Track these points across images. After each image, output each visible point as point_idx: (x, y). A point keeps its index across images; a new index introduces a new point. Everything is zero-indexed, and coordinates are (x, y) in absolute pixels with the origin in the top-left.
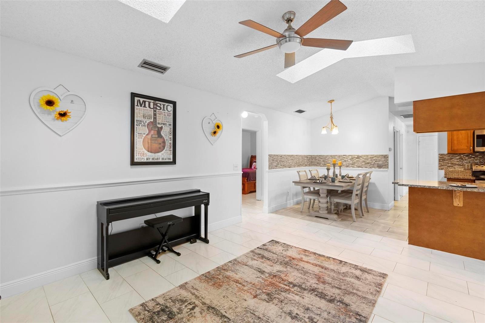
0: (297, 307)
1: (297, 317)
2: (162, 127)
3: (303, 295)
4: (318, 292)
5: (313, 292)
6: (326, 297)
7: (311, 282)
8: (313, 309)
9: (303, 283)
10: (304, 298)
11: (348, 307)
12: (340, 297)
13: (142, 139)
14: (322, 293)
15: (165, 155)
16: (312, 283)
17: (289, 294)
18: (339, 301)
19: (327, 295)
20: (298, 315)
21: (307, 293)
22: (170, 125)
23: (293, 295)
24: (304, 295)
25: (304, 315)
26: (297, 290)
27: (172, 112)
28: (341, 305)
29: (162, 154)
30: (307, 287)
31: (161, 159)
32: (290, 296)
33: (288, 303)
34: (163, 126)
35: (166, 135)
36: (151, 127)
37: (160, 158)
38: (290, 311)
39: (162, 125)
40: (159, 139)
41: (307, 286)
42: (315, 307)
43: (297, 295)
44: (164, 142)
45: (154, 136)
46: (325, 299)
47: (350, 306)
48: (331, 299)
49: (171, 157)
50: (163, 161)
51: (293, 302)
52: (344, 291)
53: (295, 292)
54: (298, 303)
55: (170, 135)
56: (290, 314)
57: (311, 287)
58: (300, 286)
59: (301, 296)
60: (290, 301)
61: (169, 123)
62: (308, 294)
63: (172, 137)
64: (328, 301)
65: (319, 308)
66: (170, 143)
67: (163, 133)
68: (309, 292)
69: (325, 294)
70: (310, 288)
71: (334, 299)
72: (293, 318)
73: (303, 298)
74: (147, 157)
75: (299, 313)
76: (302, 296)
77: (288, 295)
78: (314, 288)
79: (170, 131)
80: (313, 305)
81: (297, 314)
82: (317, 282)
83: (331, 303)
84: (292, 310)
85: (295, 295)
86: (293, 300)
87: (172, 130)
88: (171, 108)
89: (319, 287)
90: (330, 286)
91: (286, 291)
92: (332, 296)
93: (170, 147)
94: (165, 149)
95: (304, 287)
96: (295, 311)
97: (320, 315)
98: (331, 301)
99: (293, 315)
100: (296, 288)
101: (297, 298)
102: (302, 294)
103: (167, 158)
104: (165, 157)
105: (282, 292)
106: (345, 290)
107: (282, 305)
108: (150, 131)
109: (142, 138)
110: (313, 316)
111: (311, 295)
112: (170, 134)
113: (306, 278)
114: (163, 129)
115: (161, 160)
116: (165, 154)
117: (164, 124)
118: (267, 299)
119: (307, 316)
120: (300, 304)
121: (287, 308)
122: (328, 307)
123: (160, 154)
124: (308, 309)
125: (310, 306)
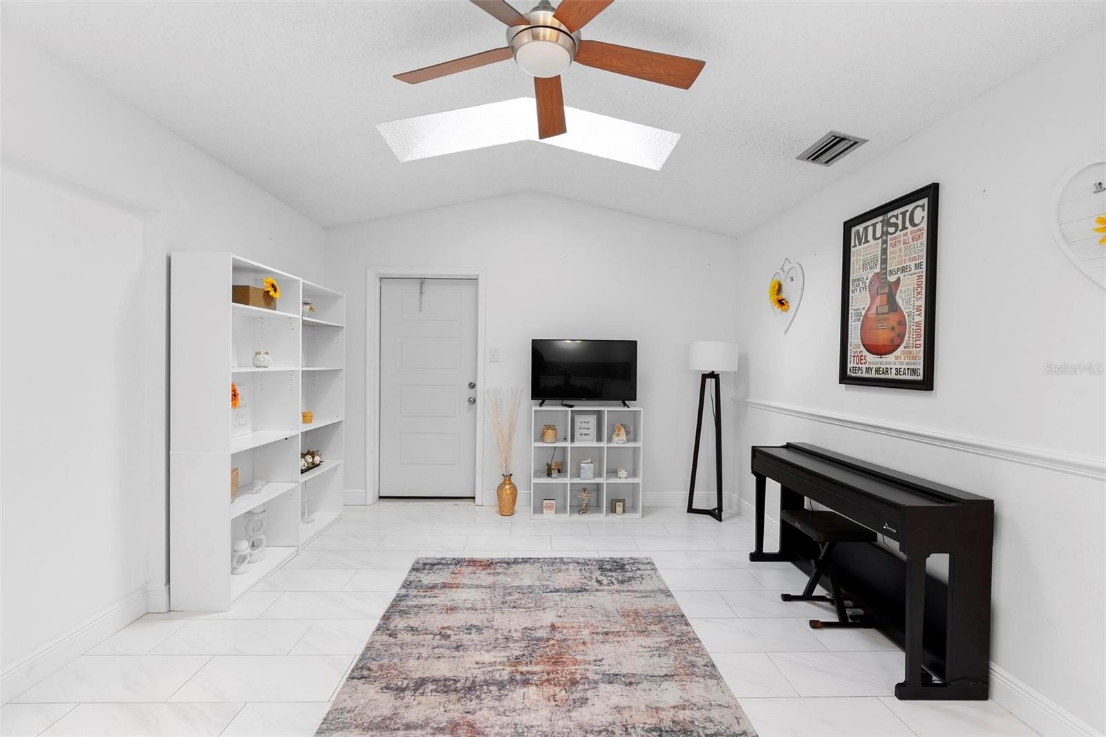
0: (476, 642)
1: (467, 629)
2: (899, 278)
3: (479, 668)
4: (455, 691)
5: (465, 683)
6: (434, 687)
7: (485, 712)
8: (449, 652)
9: (500, 696)
10: (474, 663)
11: (384, 685)
12: (404, 701)
13: (860, 323)
14: (446, 692)
15: (905, 360)
16: (481, 709)
17: (507, 657)
18: (403, 690)
19: (434, 693)
20: (467, 633)
21: (476, 677)
22: (918, 266)
23: (499, 660)
24: (478, 670)
25: (457, 637)
26: (499, 672)
27: (924, 225)
28: (399, 683)
29: (897, 358)
30: (485, 690)
31: (894, 371)
32: (500, 656)
33: (495, 641)
34: (901, 276)
35: (908, 302)
36: (876, 286)
37: (891, 368)
38: (482, 633)
39: (899, 272)
40: (891, 315)
41: (486, 693)
42: (447, 656)
43: (491, 664)
44: (902, 323)
45: (881, 310)
46: (434, 680)
47: (382, 689)
48: (423, 688)
49: (920, 366)
50: (899, 377)
51: (490, 647)
52: (395, 724)
53: (500, 667)
54: (479, 651)
55: (919, 296)
56: (479, 630)
57: (478, 697)
58: (501, 685)
59: (484, 665)
60: (495, 647)
61: (917, 262)
62: (474, 675)
63: (922, 302)
64: (428, 681)
65: (439, 657)
66: (918, 323)
67: (900, 297)
68: (474, 681)
69: (438, 694)
70: (478, 693)
71: (416, 690)
72: (473, 626)
73: (477, 663)
74: (867, 366)
75: (469, 636)
76: (480, 666)
77: (507, 654)
78: (468, 696)
79: (919, 286)
80: (452, 659)
81: (470, 634)
82: (470, 717)
83: (420, 678)
84: (481, 636)
85: (495, 662)
86: (491, 650)
87: (924, 280)
88: (923, 210)
89: (458, 706)
90: (434, 721)
91: (517, 661)
92: (422, 694)
93: (918, 335)
94: (905, 341)
95: (491, 688)
96: (474, 636)
97: (434, 648)
98: (422, 682)
99: (473, 631)
100: (505, 675)
101: (487, 657)
102: (484, 669)
103: (908, 369)
104: (903, 367)
105: (523, 655)
106: (394, 730)
107: (502, 634)
108: (873, 299)
109: (859, 320)
110: (443, 642)
111: (467, 678)
112: (919, 293)
113: (505, 719)
114: (901, 284)
115: (892, 375)
116: (902, 358)
117: (903, 270)
118: (532, 632)
119: (453, 638)
120: (475, 649)
121: (487, 634)
122: (423, 667)
123: (890, 358)
124: (457, 648)
125: (456, 654)
